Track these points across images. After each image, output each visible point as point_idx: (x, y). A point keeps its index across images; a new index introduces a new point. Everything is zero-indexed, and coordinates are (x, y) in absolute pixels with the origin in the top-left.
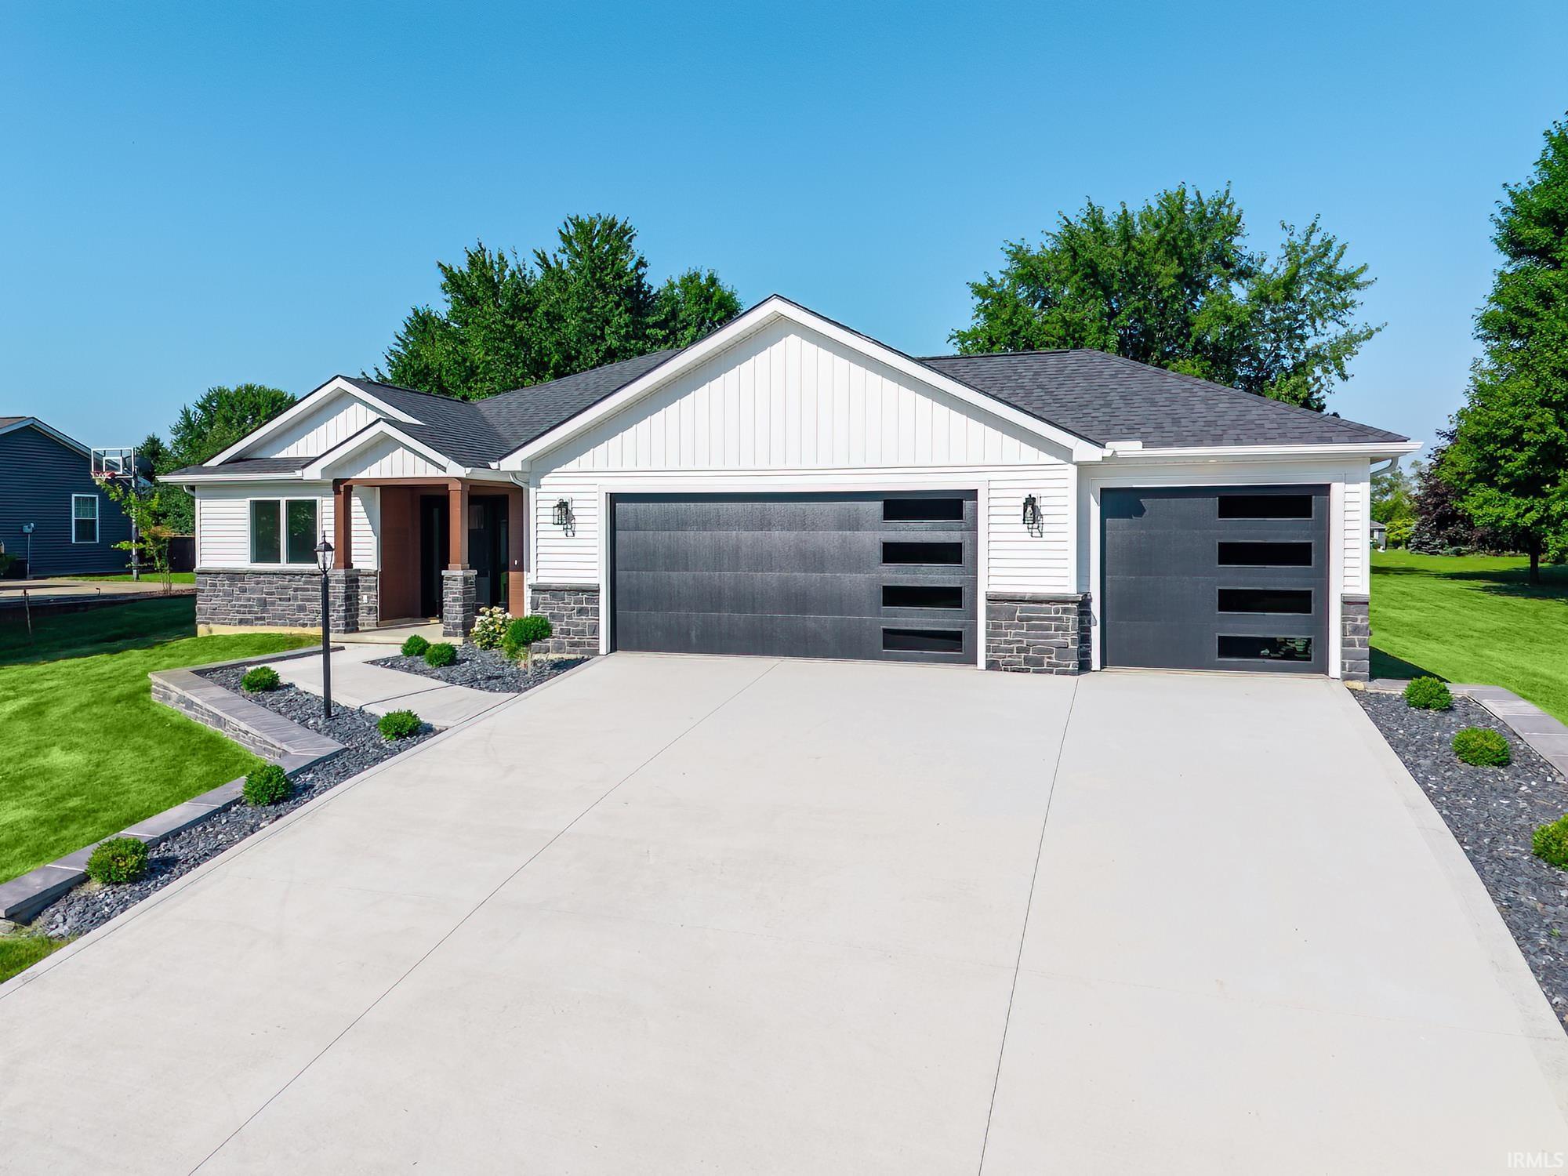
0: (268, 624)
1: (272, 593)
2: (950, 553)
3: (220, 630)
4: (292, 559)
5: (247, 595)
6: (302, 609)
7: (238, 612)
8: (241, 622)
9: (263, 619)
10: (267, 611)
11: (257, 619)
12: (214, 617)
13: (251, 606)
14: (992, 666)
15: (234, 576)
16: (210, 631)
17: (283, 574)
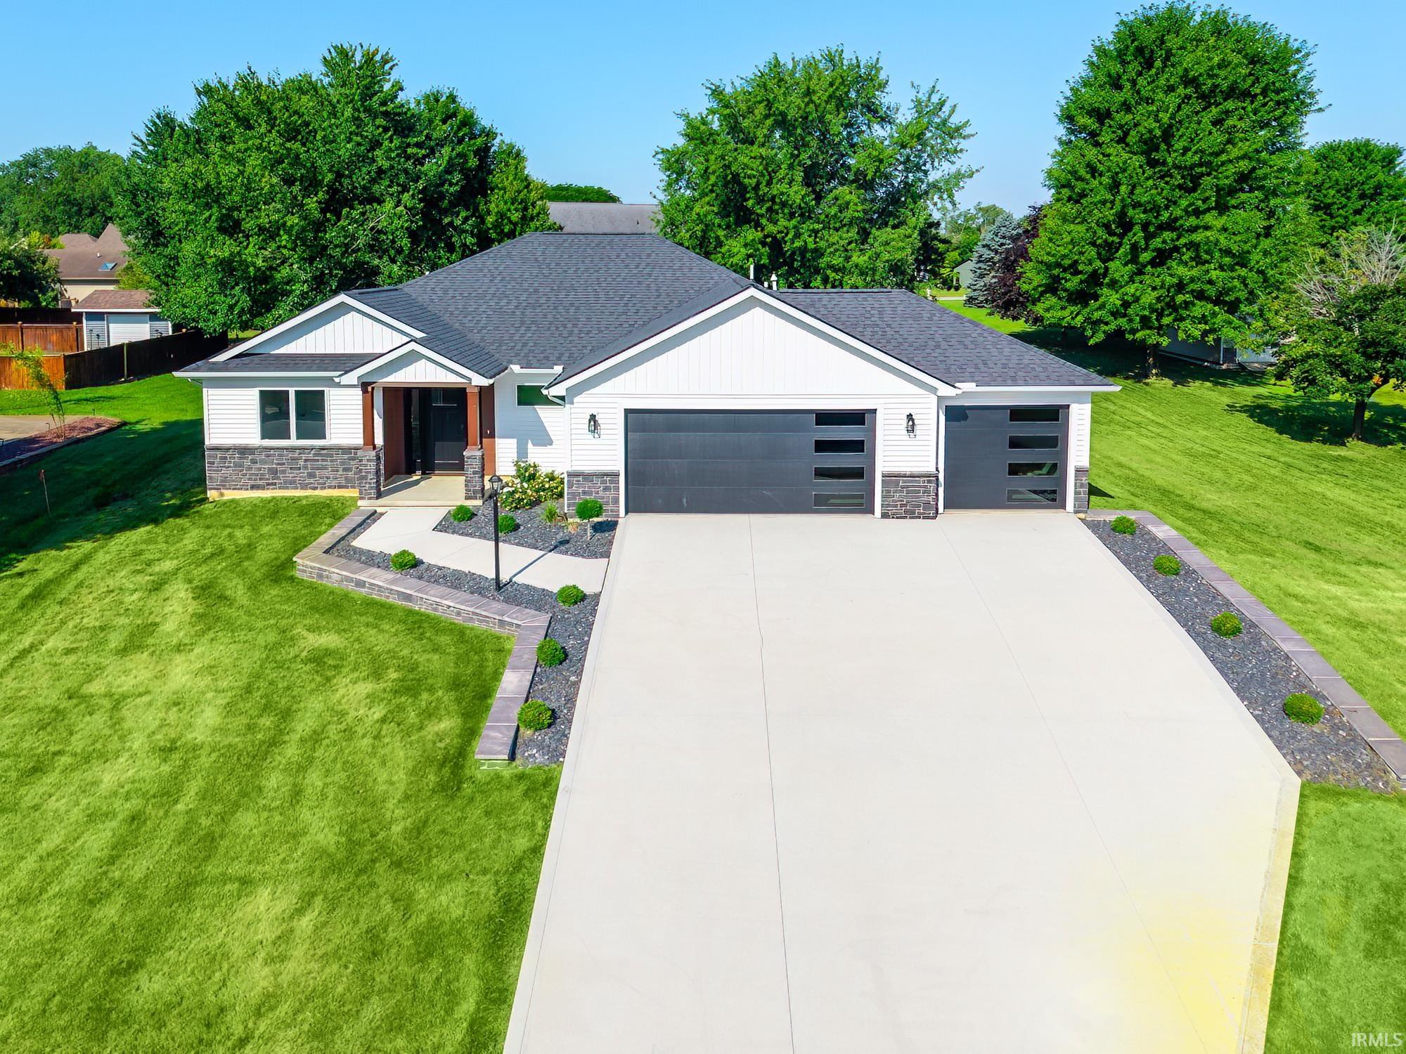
0: (280, 488)
1: (284, 464)
2: (857, 446)
3: (230, 495)
4: (300, 436)
5: (258, 466)
6: (311, 475)
7: (249, 479)
8: (253, 487)
9: (275, 484)
10: (278, 478)
11: (268, 484)
12: (224, 485)
13: (262, 475)
14: (884, 516)
15: (244, 451)
16: (222, 495)
17: (293, 449)
